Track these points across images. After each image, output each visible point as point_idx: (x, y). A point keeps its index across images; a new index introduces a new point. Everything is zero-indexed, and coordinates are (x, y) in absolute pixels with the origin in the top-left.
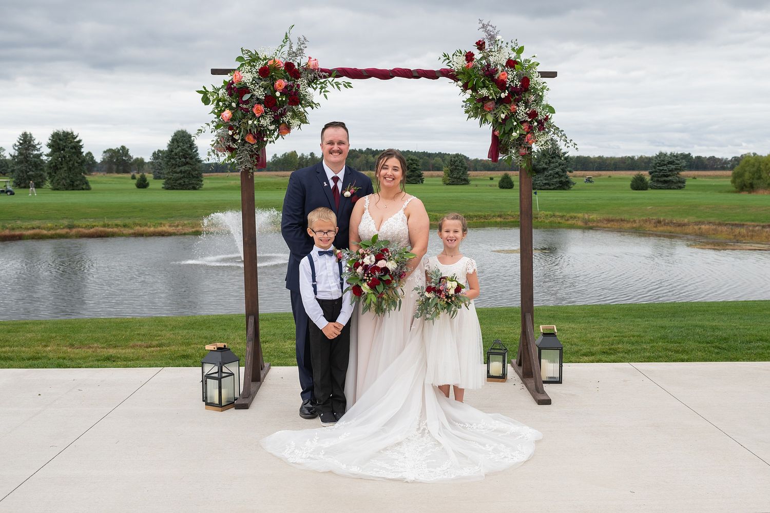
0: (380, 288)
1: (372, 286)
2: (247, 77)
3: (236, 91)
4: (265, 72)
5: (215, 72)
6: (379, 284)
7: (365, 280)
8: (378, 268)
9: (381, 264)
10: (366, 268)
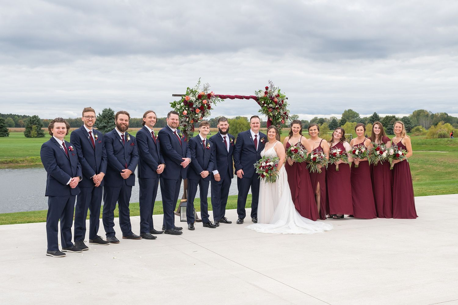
0: (269, 172)
1: (267, 172)
2: (192, 98)
3: (188, 104)
4: (200, 97)
5: (174, 95)
6: (268, 171)
7: (264, 171)
8: (267, 166)
9: (268, 164)
10: (263, 167)
